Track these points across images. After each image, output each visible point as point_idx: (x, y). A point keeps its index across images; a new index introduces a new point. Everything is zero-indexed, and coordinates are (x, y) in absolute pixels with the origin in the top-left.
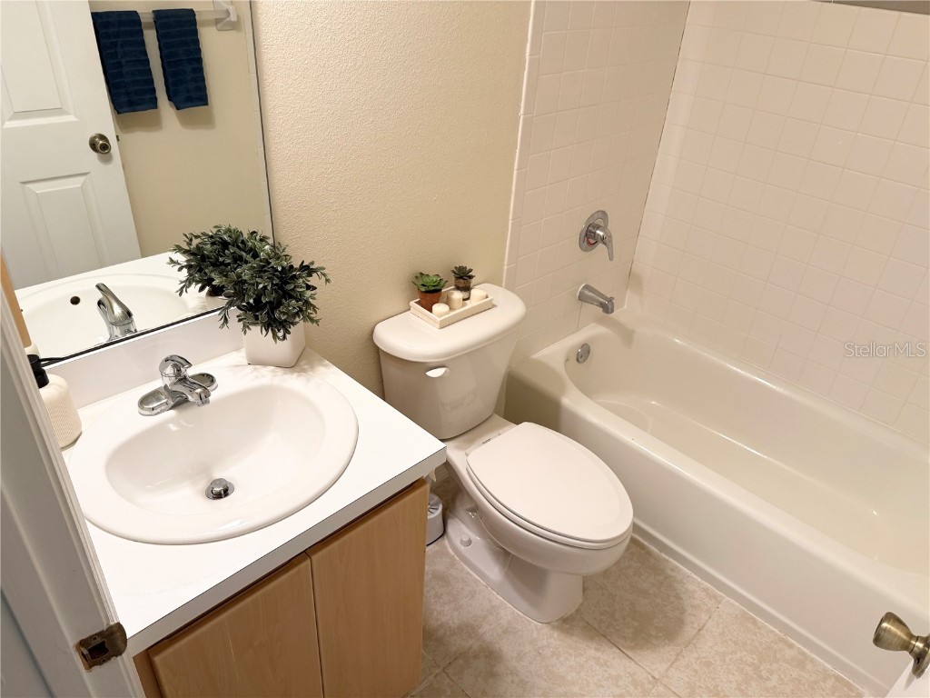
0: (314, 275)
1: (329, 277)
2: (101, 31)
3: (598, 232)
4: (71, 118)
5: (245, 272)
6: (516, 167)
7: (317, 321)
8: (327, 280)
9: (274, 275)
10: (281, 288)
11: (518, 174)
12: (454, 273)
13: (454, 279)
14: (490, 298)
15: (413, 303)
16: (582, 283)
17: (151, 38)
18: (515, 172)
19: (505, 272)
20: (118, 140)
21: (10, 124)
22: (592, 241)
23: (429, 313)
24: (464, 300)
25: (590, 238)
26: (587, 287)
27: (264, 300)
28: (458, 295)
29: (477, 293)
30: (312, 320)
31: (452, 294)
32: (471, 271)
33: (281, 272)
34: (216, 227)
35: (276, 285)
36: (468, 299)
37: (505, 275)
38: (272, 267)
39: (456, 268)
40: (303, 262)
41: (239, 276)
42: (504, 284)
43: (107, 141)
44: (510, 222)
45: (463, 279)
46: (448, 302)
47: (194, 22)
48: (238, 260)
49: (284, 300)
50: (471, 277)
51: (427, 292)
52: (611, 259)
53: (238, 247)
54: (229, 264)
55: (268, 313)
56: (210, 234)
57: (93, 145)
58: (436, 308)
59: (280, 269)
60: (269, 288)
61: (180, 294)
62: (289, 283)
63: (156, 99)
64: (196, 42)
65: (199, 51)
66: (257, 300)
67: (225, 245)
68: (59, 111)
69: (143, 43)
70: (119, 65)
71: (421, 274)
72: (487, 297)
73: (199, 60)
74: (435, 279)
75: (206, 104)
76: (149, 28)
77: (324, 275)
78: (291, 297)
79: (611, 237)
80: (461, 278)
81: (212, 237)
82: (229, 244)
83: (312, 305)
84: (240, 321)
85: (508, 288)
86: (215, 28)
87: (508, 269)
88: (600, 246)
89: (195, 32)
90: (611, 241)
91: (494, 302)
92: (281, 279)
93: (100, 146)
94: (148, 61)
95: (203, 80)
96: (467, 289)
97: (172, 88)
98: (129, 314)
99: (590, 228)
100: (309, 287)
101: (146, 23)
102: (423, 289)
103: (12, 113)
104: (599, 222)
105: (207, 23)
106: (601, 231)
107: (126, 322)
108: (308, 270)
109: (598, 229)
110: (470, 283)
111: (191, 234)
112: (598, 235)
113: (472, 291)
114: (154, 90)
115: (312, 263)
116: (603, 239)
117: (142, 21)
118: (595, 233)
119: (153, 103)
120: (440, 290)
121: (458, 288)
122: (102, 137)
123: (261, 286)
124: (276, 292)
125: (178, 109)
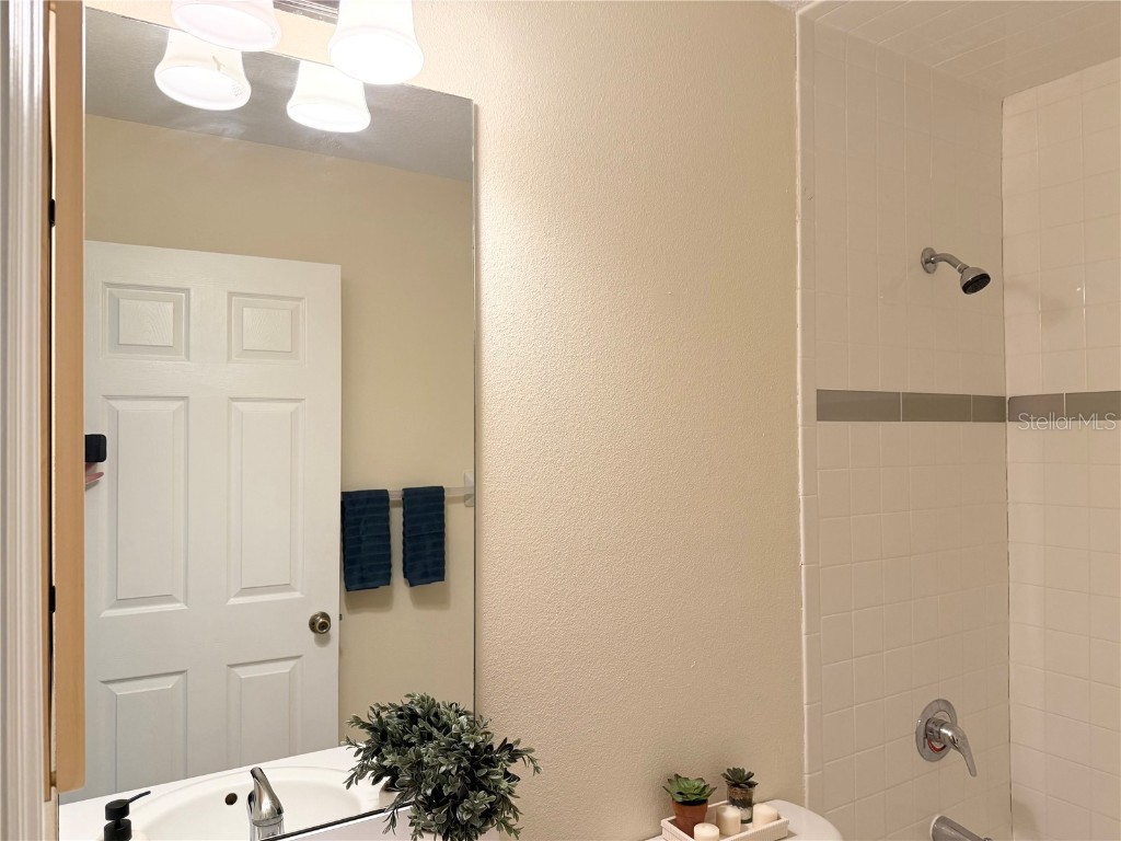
0: (520, 760)
1: (538, 764)
2: (348, 508)
3: (944, 731)
4: (297, 595)
5: (428, 752)
6: (804, 631)
7: (517, 832)
8: (536, 769)
9: (464, 755)
10: (470, 774)
11: (808, 641)
12: (727, 778)
13: (726, 786)
14: (783, 819)
15: (665, 823)
16: (933, 814)
17: (397, 516)
18: (804, 638)
19: (806, 784)
20: (341, 619)
21: (233, 601)
22: (938, 746)
23: (689, 838)
24: (743, 822)
25: (934, 739)
26: (942, 820)
27: (447, 791)
28: (733, 813)
29: (761, 811)
30: (510, 829)
31: (724, 810)
32: (750, 775)
33: (474, 752)
34: (409, 696)
35: (464, 768)
36: (750, 821)
37: (806, 789)
38: (464, 744)
39: (728, 770)
40: (505, 740)
41: (419, 755)
42: (806, 805)
43: (329, 620)
44: (805, 707)
45: (741, 788)
46: (718, 822)
47: (443, 498)
48: (426, 737)
49: (471, 793)
50: (752, 785)
51: (684, 803)
52: (973, 772)
53: (430, 721)
54: (413, 744)
55: (448, 812)
56: (401, 705)
57: (312, 625)
58: (700, 830)
59: (472, 746)
60: (453, 772)
61: (348, 787)
62: (482, 768)
63: (390, 575)
64: (441, 517)
65: (442, 525)
66: (437, 792)
67: (414, 717)
68: (286, 587)
69: (387, 519)
70: (360, 540)
71: (677, 776)
72: (779, 818)
73: (441, 535)
74: (697, 784)
75: (443, 580)
76: (396, 504)
77: (532, 760)
78: (482, 788)
79: (964, 738)
80: (736, 785)
81: (401, 709)
82: (419, 717)
83: (511, 806)
84: (412, 824)
85: (812, 808)
86: (462, 505)
87: (810, 780)
88: (952, 753)
89: (442, 508)
90: (966, 745)
91: (790, 827)
92: (472, 761)
93: (320, 625)
94: (389, 536)
95: (442, 554)
96: (746, 804)
97: (409, 564)
98: (280, 811)
99: (930, 725)
100: (507, 774)
101: (394, 501)
102: (680, 799)
103: (239, 589)
104: (941, 716)
105: (455, 500)
106: (947, 728)
107: (273, 822)
108: (512, 751)
109: (942, 726)
110: (751, 794)
111: (378, 705)
112: (945, 735)
113: (755, 808)
114: (390, 566)
115: (518, 742)
116: (953, 742)
117: (391, 499)
118: (939, 732)
119: (386, 579)
120: (704, 802)
121: (733, 802)
122: (325, 615)
123: (443, 769)
124: (463, 779)
125: (412, 585)
